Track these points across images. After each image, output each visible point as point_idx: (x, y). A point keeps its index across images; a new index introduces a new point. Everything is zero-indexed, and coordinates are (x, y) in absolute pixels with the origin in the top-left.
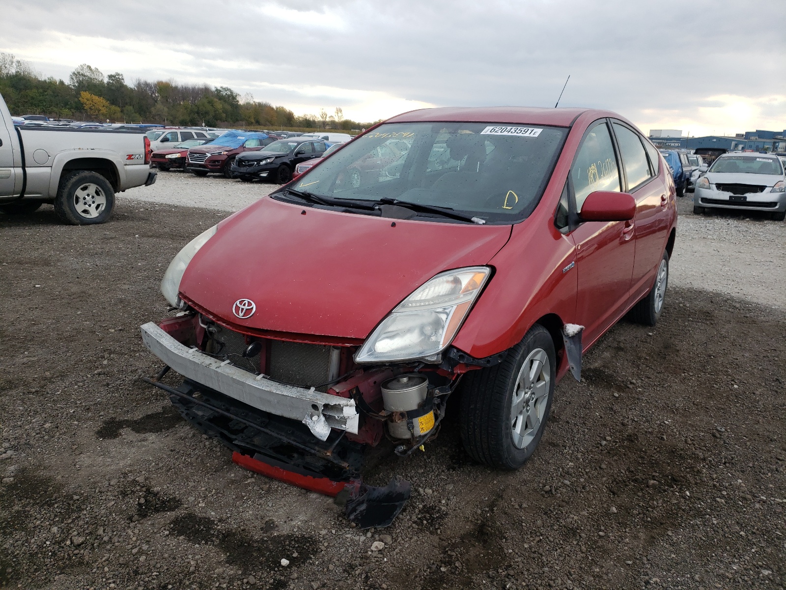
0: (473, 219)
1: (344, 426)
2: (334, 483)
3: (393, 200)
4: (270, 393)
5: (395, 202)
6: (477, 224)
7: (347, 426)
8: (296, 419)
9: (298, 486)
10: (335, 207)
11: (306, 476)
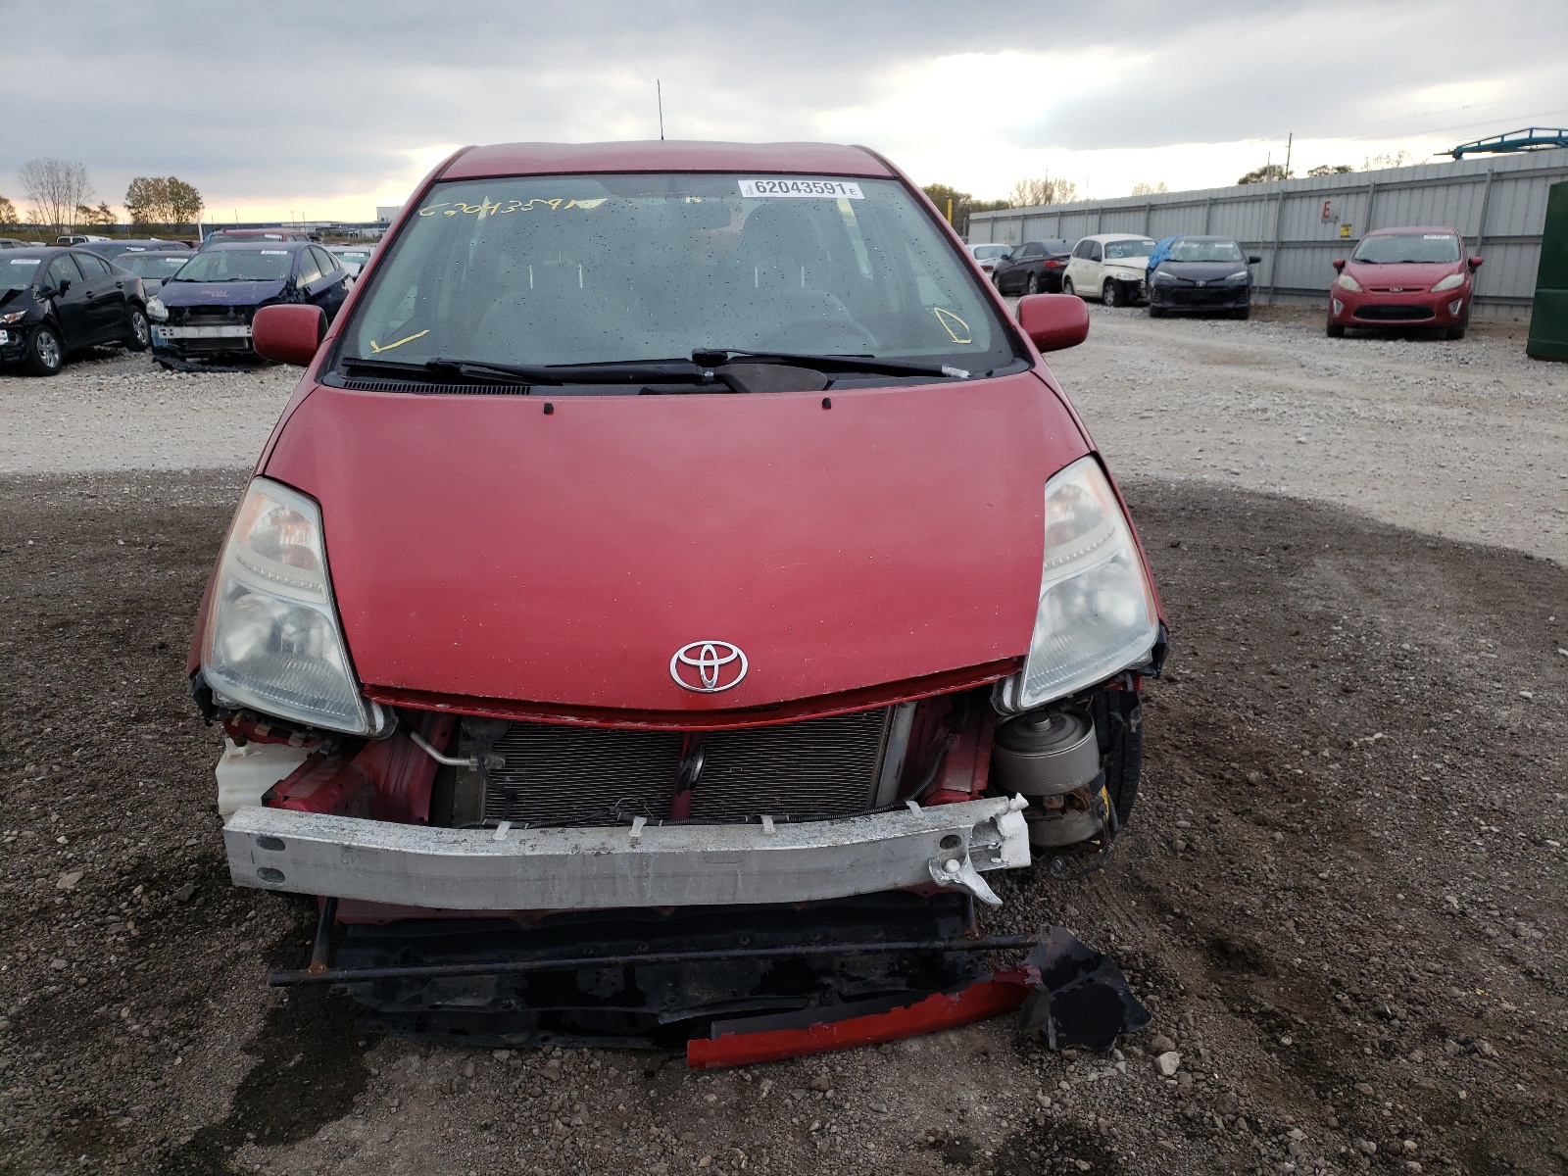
0: (945, 370)
1: (998, 860)
2: (955, 997)
3: (725, 352)
4: (835, 849)
5: (730, 355)
6: (957, 379)
7: (1005, 856)
8: (892, 887)
9: (865, 1045)
10: (566, 387)
11: (889, 1011)
